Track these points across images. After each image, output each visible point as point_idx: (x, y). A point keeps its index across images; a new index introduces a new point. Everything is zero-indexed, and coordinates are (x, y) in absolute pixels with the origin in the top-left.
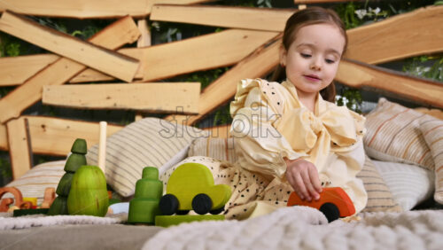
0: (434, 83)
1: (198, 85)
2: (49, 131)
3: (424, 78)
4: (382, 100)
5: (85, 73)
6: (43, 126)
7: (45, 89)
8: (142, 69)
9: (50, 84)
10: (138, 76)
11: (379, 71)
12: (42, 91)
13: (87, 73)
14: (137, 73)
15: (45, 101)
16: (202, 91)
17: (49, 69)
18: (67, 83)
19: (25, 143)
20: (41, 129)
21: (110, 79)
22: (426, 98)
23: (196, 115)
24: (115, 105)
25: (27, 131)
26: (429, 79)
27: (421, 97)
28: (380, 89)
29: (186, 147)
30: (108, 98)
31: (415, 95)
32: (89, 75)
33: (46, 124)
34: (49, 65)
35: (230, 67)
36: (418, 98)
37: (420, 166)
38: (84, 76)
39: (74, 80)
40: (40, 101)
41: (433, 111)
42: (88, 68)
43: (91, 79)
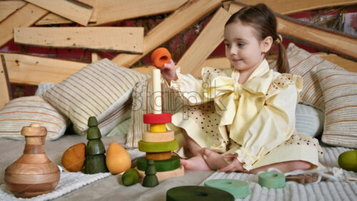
0: (333, 33)
1: (141, 30)
2: (22, 65)
3: (325, 28)
4: (291, 45)
5: (48, 17)
6: (17, 61)
7: (16, 31)
8: (95, 14)
9: (20, 27)
10: (92, 20)
11: (289, 21)
12: (13, 32)
13: (49, 17)
14: (91, 18)
15: (16, 40)
16: (145, 34)
17: (17, 13)
18: (34, 25)
19: (3, 75)
20: (16, 64)
21: (68, 22)
22: (325, 45)
23: (141, 54)
24: (74, 45)
25: (4, 65)
26: (330, 29)
27: (322, 44)
28: (290, 36)
29: (131, 89)
30: (69, 39)
31: (318, 42)
32: (51, 19)
33: (19, 60)
34: (17, 10)
35: (169, 14)
36: (320, 45)
37: (315, 108)
38: (47, 20)
39: (39, 23)
40: (12, 40)
41: (331, 55)
42: (50, 12)
43: (54, 23)
